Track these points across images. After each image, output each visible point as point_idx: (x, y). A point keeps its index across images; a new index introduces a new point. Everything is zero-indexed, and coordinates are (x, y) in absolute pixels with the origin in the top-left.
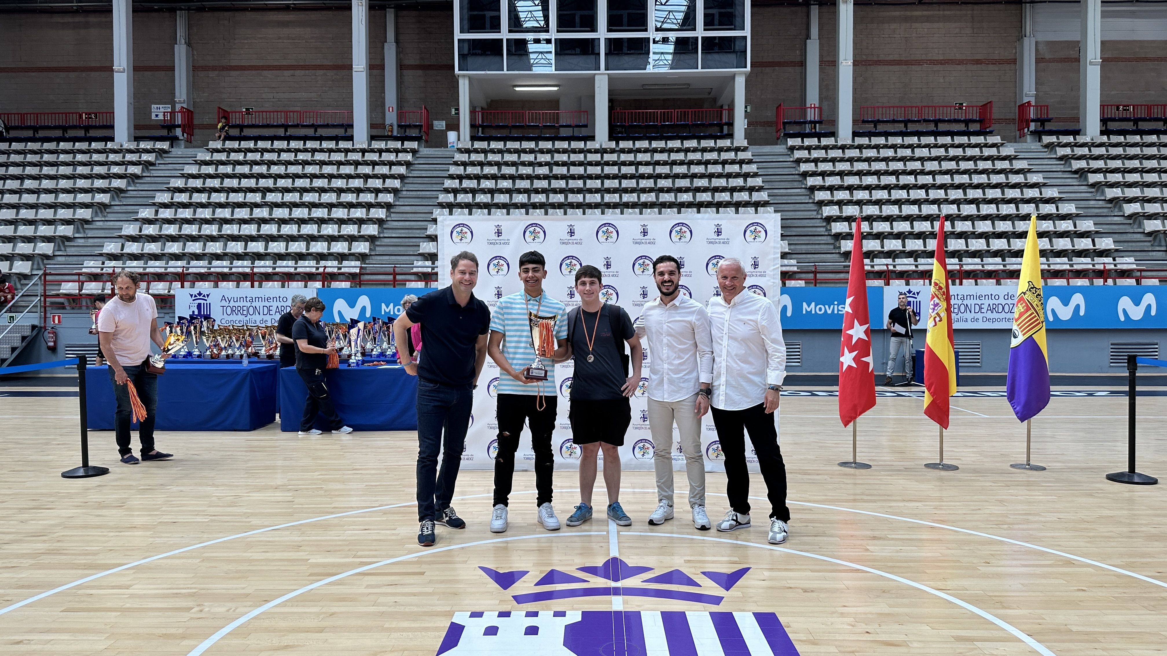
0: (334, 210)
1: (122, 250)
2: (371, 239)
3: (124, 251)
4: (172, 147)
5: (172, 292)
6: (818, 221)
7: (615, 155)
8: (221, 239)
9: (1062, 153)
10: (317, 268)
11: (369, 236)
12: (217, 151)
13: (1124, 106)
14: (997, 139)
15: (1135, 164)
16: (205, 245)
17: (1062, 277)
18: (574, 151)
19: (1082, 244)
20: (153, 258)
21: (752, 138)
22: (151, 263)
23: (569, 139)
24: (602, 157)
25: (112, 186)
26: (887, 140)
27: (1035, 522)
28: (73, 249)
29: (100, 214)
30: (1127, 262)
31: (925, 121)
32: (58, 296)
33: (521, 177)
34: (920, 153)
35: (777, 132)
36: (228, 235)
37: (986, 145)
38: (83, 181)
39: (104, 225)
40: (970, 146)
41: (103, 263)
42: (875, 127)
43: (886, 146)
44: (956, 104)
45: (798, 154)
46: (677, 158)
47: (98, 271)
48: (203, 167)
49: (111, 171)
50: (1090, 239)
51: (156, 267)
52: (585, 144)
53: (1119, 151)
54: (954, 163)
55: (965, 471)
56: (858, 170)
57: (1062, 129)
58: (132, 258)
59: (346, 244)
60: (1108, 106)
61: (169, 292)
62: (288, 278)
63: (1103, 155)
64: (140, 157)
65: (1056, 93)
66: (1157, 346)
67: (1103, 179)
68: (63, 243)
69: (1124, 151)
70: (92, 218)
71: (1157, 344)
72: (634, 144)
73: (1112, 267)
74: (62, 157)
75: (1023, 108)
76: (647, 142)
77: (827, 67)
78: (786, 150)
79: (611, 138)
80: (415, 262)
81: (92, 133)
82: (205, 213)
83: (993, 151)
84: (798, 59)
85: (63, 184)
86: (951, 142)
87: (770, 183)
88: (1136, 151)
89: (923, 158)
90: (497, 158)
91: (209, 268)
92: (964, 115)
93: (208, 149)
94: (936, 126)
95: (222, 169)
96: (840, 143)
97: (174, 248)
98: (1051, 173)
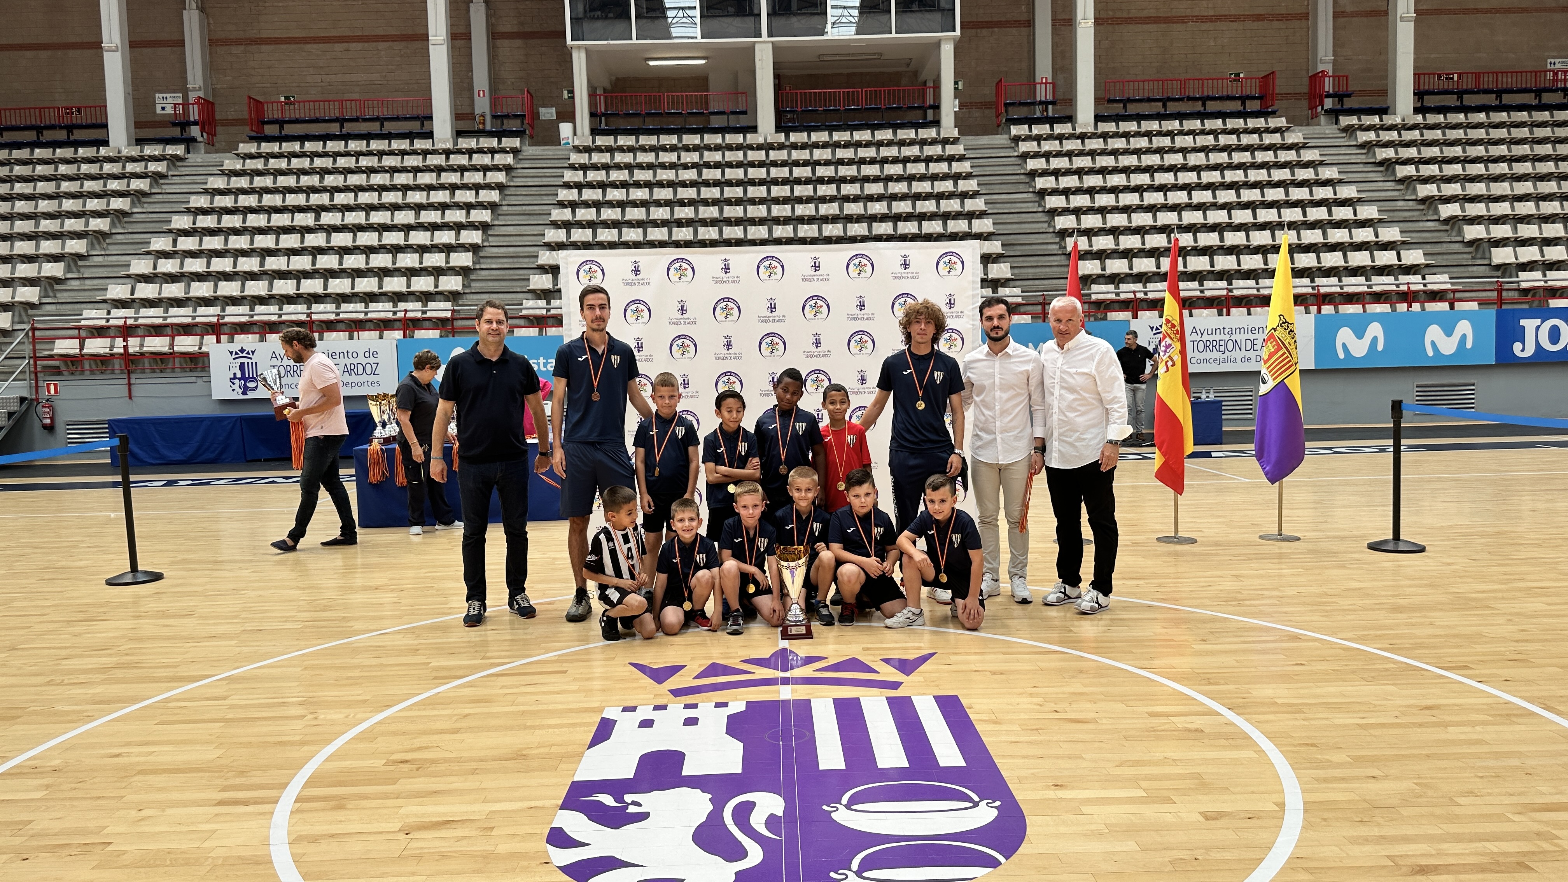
0: (412, 233)
1: (132, 293)
2: (464, 272)
3: (136, 296)
4: (189, 153)
5: (204, 349)
6: (1050, 235)
7: (785, 152)
8: (264, 277)
9: (1364, 139)
10: (395, 313)
11: (461, 268)
12: (251, 156)
13: (1447, 74)
14: (1282, 122)
15: (1457, 152)
16: (243, 285)
17: (1357, 303)
18: (730, 148)
19: (1385, 258)
20: (175, 304)
21: (964, 125)
22: (173, 311)
23: (722, 130)
24: (767, 155)
25: (111, 207)
26: (1139, 126)
27: (1271, 597)
28: (65, 294)
29: (97, 247)
30: (1439, 281)
31: (1190, 99)
32: (51, 357)
33: (661, 184)
34: (1180, 142)
35: (997, 117)
36: (274, 271)
37: (1268, 130)
38: (71, 201)
39: (104, 261)
40: (1247, 131)
41: (109, 313)
42: (1125, 107)
43: (1138, 134)
44: (1231, 74)
45: (1024, 147)
46: (867, 155)
47: (103, 323)
48: (233, 179)
49: (109, 187)
50: (1394, 252)
51: (180, 315)
52: (745, 138)
53: (1437, 134)
54: (1225, 154)
55: (1203, 544)
56: (1102, 167)
57: (1363, 106)
58: (147, 305)
59: (431, 279)
60: (1424, 74)
61: (200, 348)
62: (355, 326)
63: (1416, 141)
64: (146, 167)
65: (1360, 57)
66: (1473, 387)
67: (1414, 173)
68: (52, 286)
69: (1444, 134)
70: (87, 251)
71: (1473, 385)
72: (809, 136)
73: (1421, 287)
74: (40, 169)
75: (1316, 79)
76: (827, 133)
77: (1063, 28)
78: (1009, 142)
79: (779, 128)
80: (524, 302)
81: (78, 135)
82: (239, 242)
83: (1276, 138)
84: (1024, 17)
85: (44, 206)
86: (1222, 127)
87: (988, 186)
88: (1459, 134)
89: (1186, 148)
90: (628, 158)
91: (252, 316)
92: (1239, 89)
93: (238, 155)
94: (1204, 105)
95: (259, 182)
96: (1079, 131)
97: (202, 289)
98: (1350, 166)
